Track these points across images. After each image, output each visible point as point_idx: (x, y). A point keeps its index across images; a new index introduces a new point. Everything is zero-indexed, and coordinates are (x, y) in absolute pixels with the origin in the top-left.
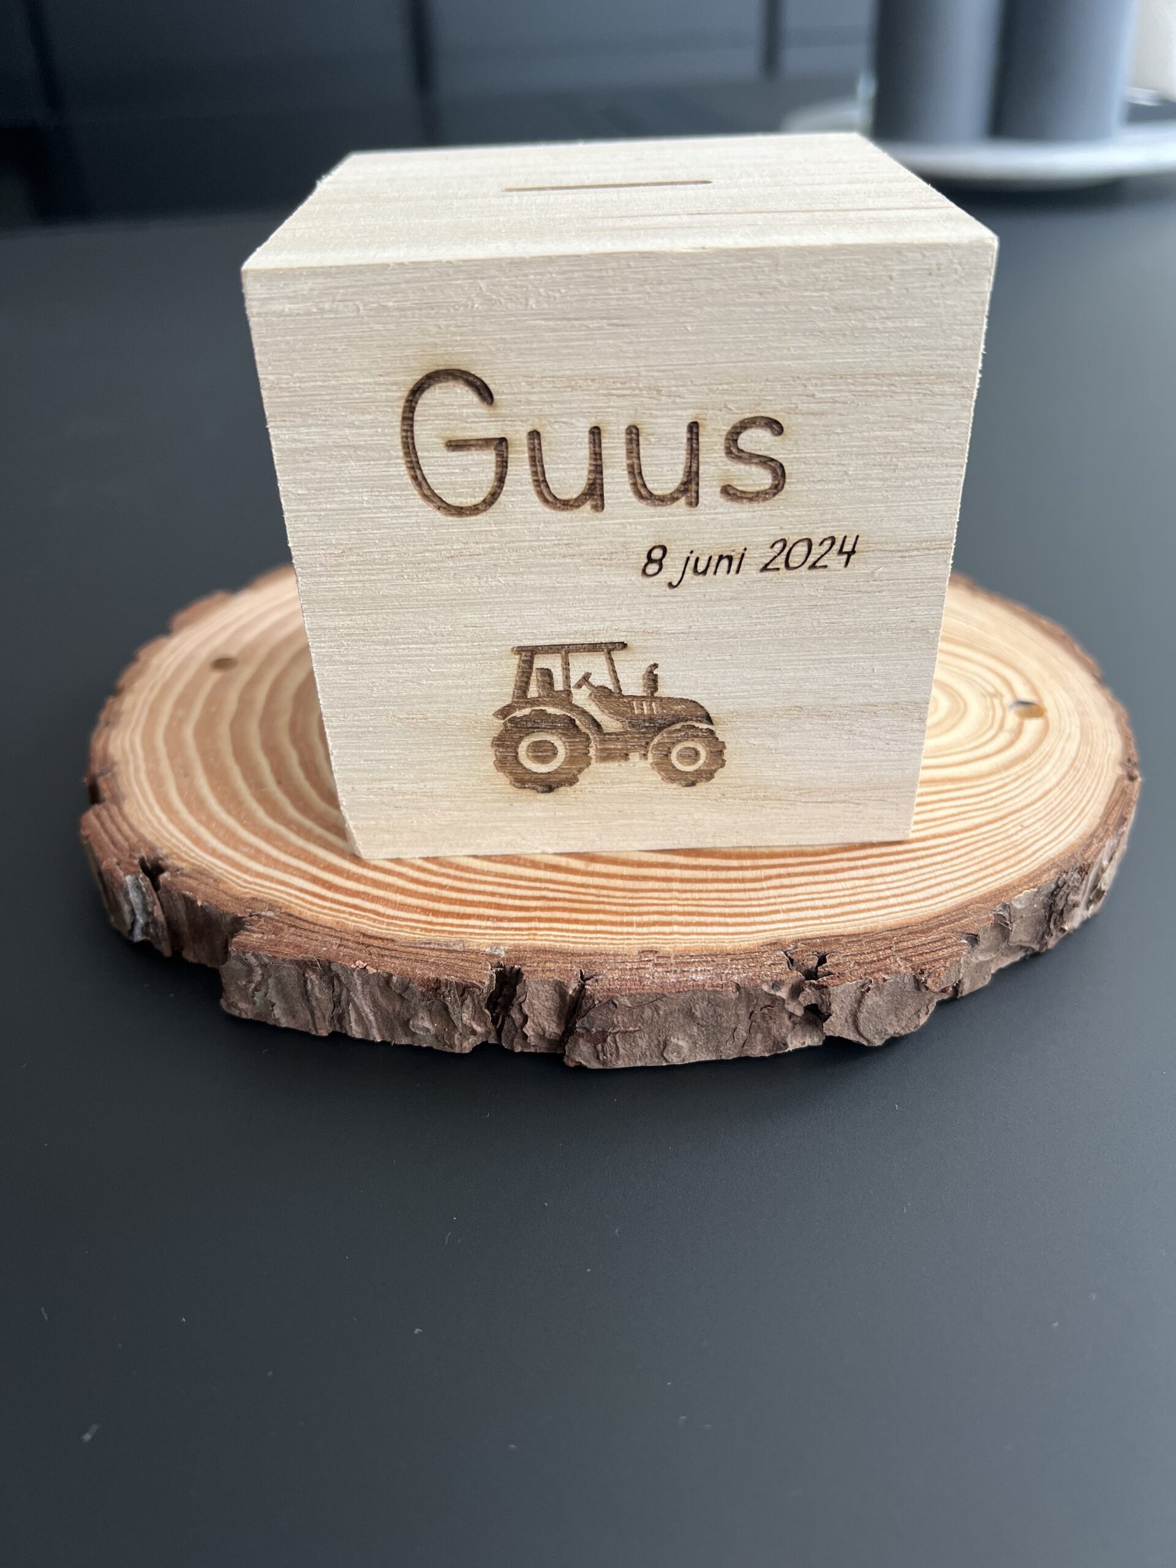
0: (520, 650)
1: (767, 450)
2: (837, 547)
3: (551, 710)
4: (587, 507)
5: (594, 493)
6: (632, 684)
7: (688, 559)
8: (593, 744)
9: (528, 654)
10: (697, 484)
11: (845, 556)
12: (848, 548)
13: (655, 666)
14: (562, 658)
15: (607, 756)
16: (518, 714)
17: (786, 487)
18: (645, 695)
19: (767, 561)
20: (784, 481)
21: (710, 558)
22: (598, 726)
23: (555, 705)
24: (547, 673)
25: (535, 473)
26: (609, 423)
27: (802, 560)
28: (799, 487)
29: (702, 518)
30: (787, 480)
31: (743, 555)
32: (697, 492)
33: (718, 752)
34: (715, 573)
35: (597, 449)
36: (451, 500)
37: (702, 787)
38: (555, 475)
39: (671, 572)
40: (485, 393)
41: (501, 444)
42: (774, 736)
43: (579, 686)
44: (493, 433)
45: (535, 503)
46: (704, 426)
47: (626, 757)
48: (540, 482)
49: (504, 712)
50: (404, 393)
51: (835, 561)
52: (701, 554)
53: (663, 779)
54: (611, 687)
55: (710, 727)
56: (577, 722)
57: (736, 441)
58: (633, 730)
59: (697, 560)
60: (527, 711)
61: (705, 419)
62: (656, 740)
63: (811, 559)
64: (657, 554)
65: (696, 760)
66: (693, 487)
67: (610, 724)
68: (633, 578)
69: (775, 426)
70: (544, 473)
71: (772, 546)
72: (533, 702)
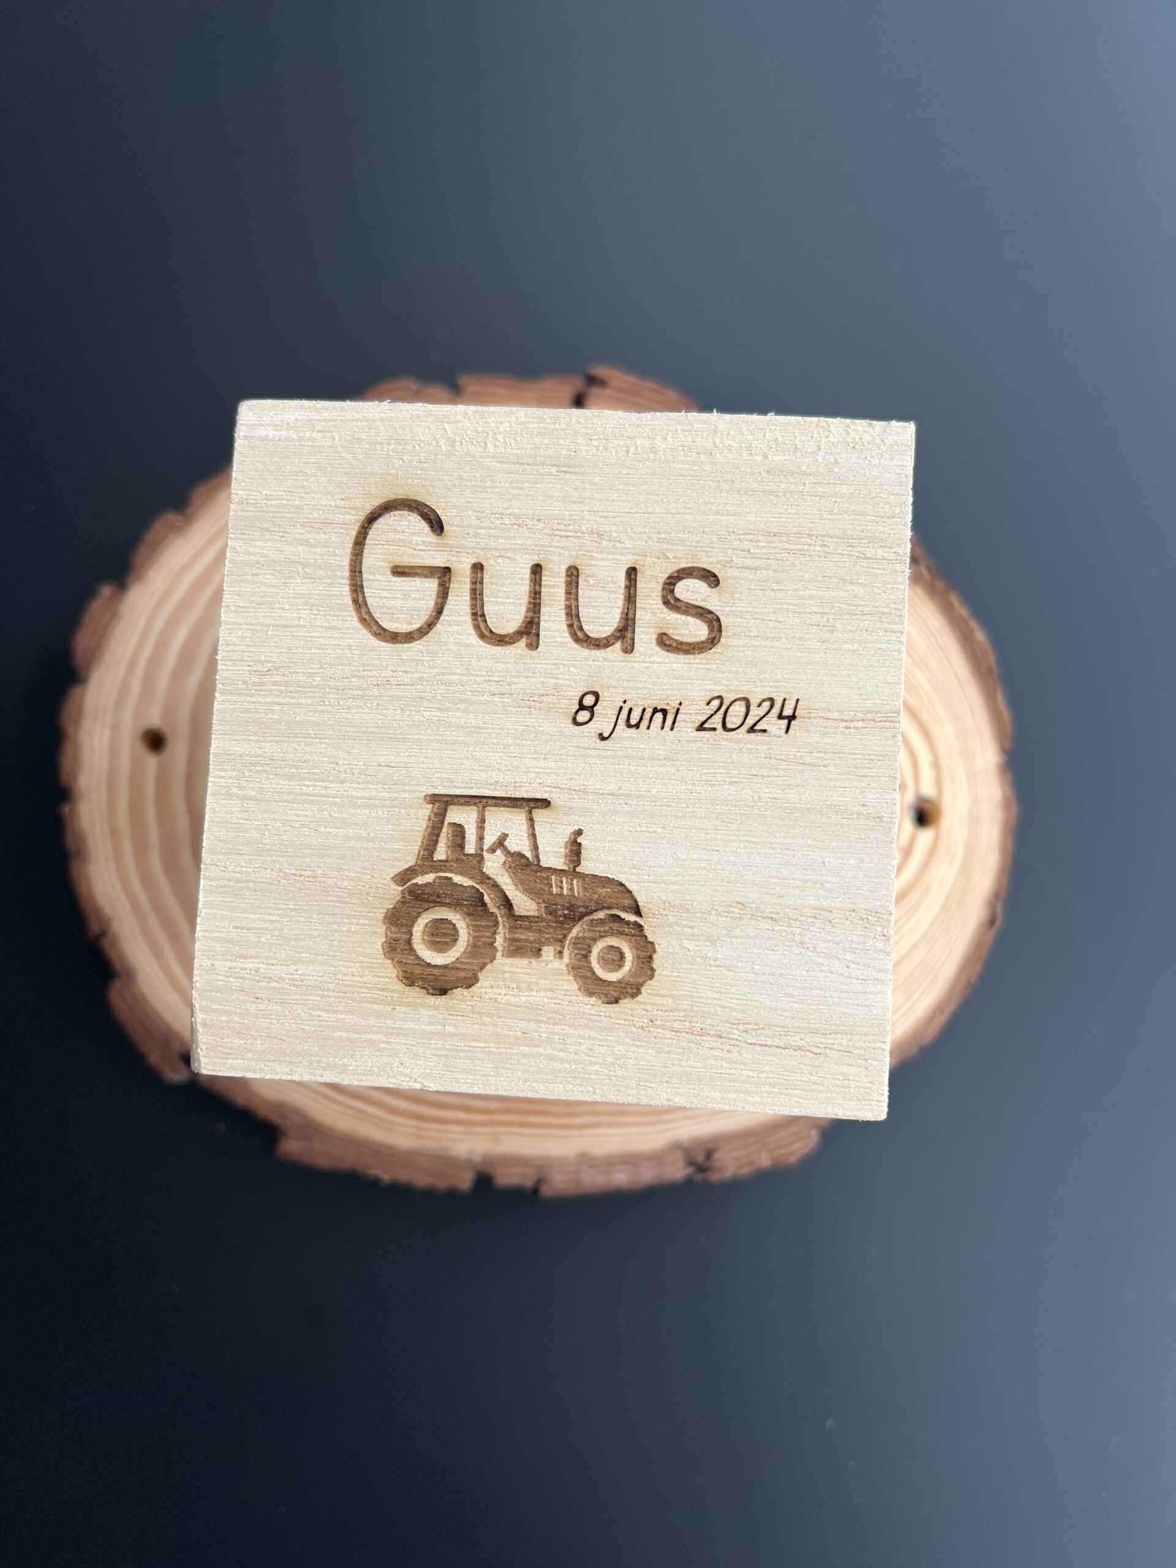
1: (703, 601)
2: (776, 710)
4: (523, 642)
5: (530, 630)
6: (553, 857)
7: (621, 708)
10: (634, 632)
11: (785, 722)
12: (788, 712)
14: (478, 813)
17: (723, 640)
19: (703, 719)
20: (720, 635)
21: (644, 710)
25: (473, 606)
26: (552, 561)
27: (740, 722)
28: (735, 642)
29: (637, 665)
30: (723, 634)
31: (678, 710)
32: (633, 639)
34: (648, 728)
35: (537, 587)
36: (386, 625)
37: (626, 1004)
38: (493, 608)
39: (603, 721)
40: (436, 525)
41: (444, 574)
42: (713, 941)
44: (439, 561)
45: (470, 635)
46: (643, 573)
48: (478, 615)
50: (361, 517)
51: (775, 726)
52: (635, 705)
57: (672, 591)
59: (630, 710)
61: (643, 566)
63: (750, 721)
64: (589, 701)
66: (629, 635)
68: (562, 725)
69: (711, 578)
70: (482, 606)
71: (708, 704)
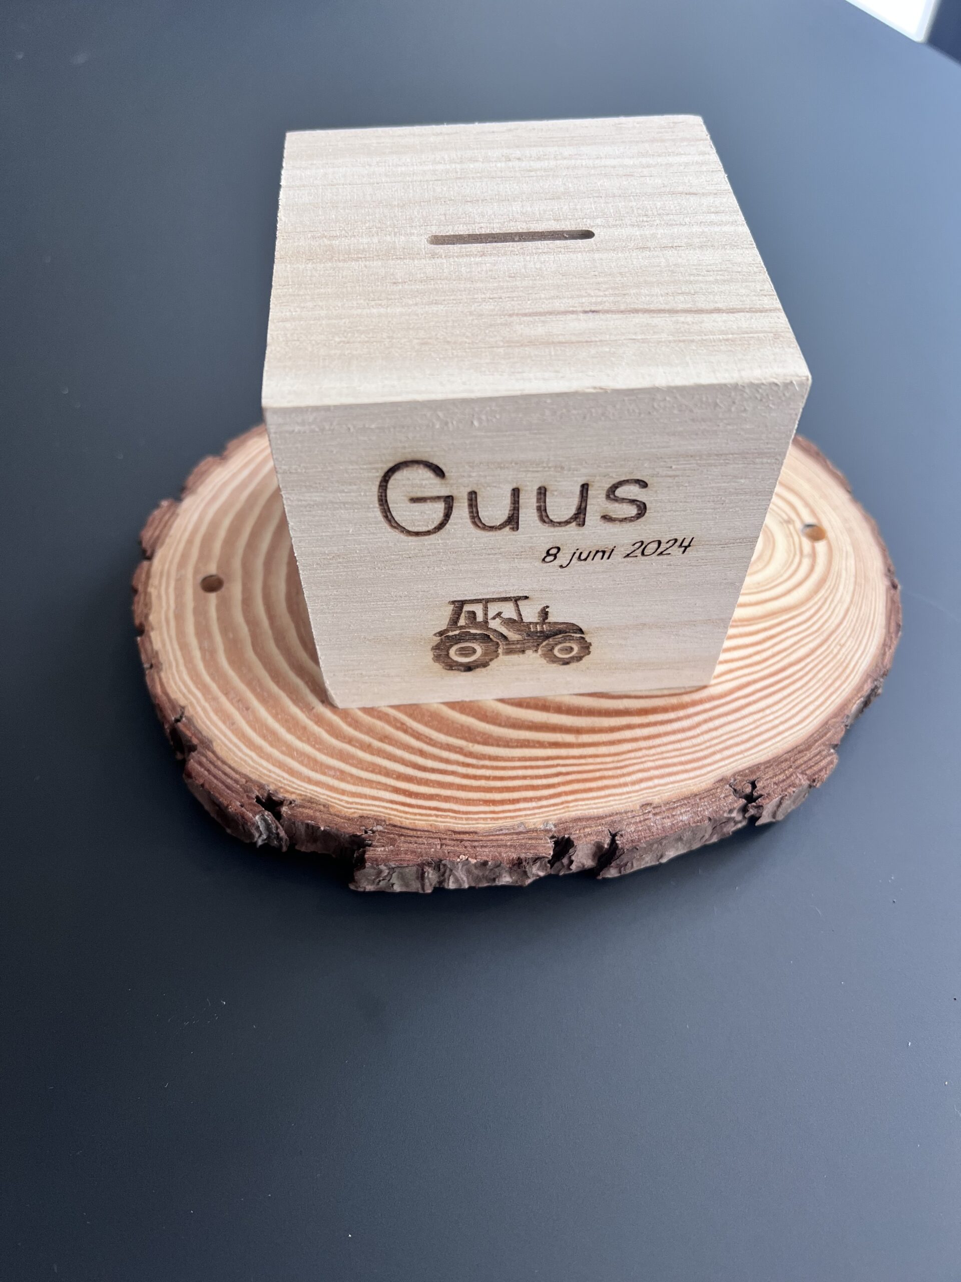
0: (453, 602)
1: (635, 496)
2: (678, 543)
3: (473, 631)
4: (507, 529)
5: (513, 521)
7: (575, 553)
8: (501, 646)
9: (459, 605)
10: (585, 514)
11: (683, 549)
12: (686, 544)
13: (547, 607)
14: (483, 605)
15: (509, 652)
16: (450, 634)
17: (647, 514)
18: (539, 621)
19: (629, 553)
20: (645, 512)
21: (590, 552)
22: (505, 638)
23: (477, 629)
24: (473, 614)
25: (471, 512)
26: (526, 486)
27: (653, 551)
28: (655, 514)
29: (586, 532)
30: (647, 511)
31: (613, 550)
32: (584, 519)
33: (586, 648)
34: (593, 559)
35: (516, 499)
36: (410, 529)
37: (573, 665)
38: (486, 514)
39: (563, 558)
40: (439, 472)
41: (449, 501)
42: (625, 639)
43: (494, 618)
44: (444, 492)
45: (470, 528)
46: (592, 486)
47: (523, 652)
48: (475, 518)
49: (441, 634)
50: (381, 474)
51: (676, 551)
52: (584, 550)
53: (547, 662)
54: (516, 618)
55: (582, 636)
56: (491, 636)
57: (614, 491)
58: (529, 638)
59: (581, 553)
60: (457, 632)
61: (593, 482)
62: (544, 643)
63: (659, 551)
64: (553, 551)
65: (571, 652)
66: (582, 516)
67: (512, 635)
68: (536, 564)
69: (643, 484)
70: (478, 513)
71: (634, 544)
72: (461, 627)
